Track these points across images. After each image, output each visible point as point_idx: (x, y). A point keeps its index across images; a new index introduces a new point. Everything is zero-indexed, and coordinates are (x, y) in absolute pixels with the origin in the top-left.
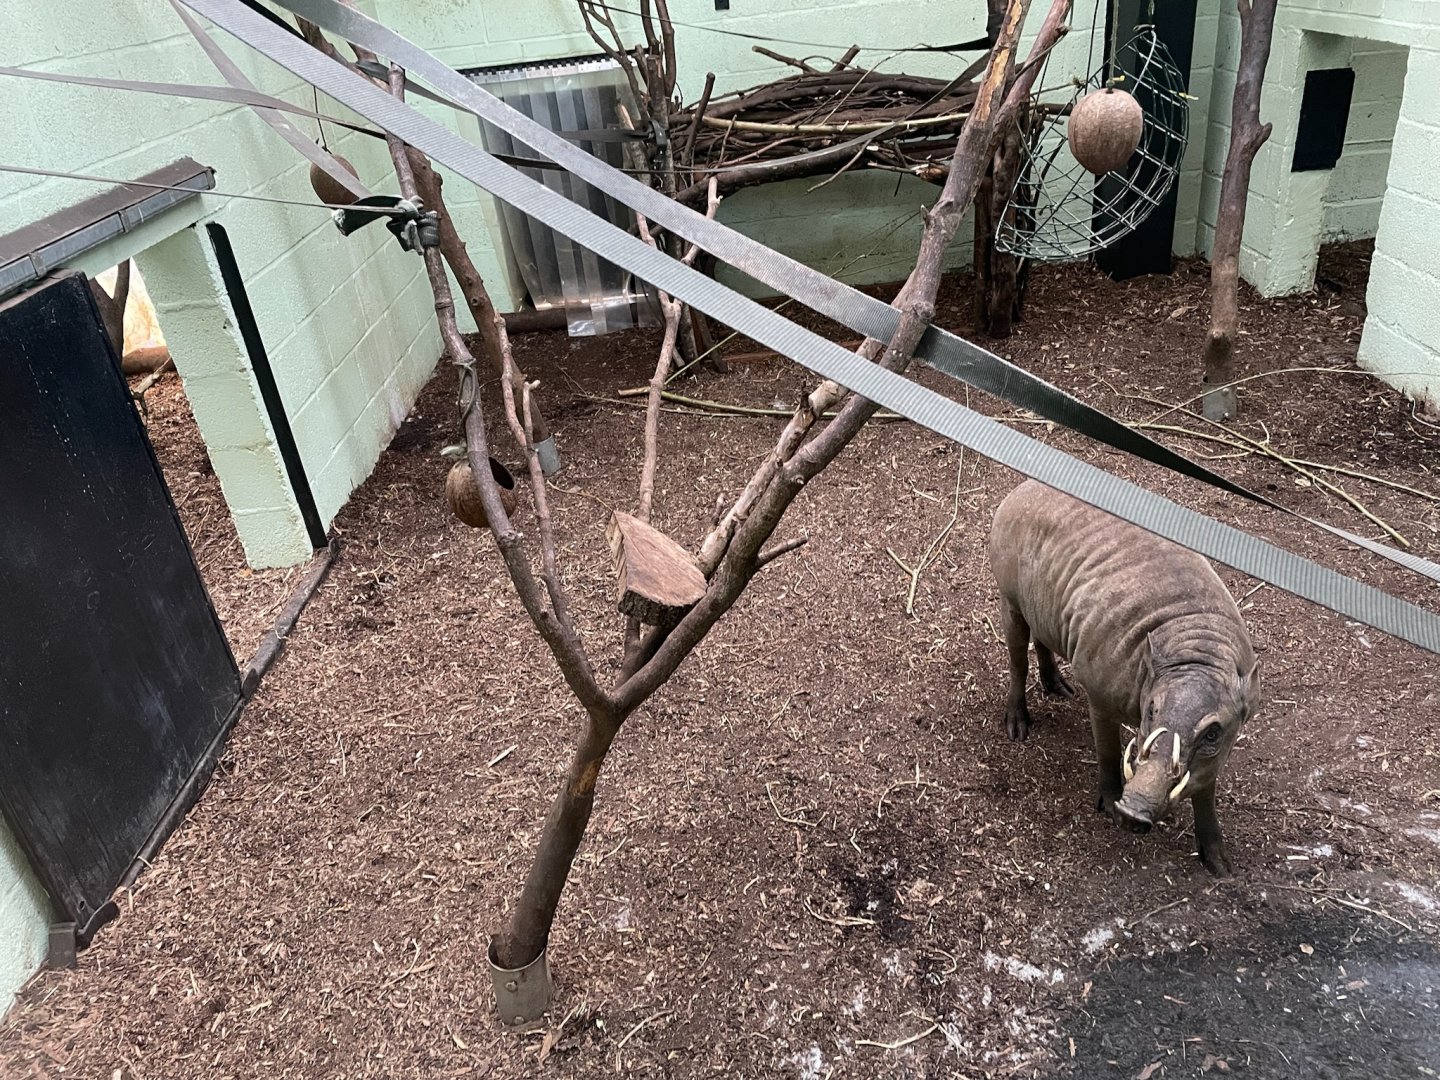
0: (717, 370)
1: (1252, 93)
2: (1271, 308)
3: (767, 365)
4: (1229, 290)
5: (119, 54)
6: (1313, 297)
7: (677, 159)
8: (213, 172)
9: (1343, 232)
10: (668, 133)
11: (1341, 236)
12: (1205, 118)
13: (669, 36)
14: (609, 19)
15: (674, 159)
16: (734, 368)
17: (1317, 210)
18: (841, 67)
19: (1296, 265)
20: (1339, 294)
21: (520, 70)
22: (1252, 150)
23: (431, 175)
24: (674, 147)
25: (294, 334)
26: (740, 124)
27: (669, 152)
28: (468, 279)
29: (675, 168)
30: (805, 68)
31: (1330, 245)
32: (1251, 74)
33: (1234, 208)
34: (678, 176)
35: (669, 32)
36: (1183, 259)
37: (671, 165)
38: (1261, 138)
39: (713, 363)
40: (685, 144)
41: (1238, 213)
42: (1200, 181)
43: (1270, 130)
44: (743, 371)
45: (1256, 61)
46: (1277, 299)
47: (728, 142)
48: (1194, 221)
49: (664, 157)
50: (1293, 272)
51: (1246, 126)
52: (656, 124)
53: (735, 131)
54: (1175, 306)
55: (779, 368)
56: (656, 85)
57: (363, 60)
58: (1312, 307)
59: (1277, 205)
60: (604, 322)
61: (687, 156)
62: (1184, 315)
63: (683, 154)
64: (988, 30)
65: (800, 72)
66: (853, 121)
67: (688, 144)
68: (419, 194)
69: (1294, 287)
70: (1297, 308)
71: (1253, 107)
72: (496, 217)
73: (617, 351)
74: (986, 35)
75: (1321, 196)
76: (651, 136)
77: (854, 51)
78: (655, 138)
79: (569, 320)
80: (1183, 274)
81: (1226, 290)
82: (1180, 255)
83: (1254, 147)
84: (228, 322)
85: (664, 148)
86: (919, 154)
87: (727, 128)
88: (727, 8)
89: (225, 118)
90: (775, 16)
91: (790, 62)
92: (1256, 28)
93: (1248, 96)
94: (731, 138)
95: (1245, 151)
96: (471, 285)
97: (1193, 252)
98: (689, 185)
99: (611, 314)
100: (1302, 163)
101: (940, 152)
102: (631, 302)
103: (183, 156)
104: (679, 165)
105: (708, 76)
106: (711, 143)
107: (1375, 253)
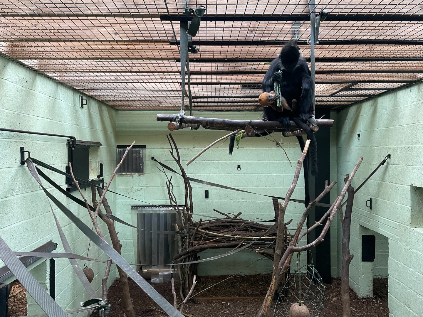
0: (194, 303)
1: (347, 246)
2: (361, 302)
3: (210, 302)
4: (347, 304)
5: (41, 216)
6: (373, 299)
7: (190, 239)
8: (57, 245)
9: (380, 275)
10: (188, 232)
11: (379, 277)
12: (336, 239)
13: (192, 205)
14: (176, 202)
15: (189, 239)
16: (200, 302)
17: (371, 273)
18: (236, 217)
19: (367, 288)
20: (381, 299)
21: (151, 207)
22: (349, 262)
23: (119, 245)
24: (189, 236)
25: (66, 288)
26: (208, 232)
27: (188, 237)
28: (123, 275)
29: (189, 241)
30: (227, 216)
31: (377, 279)
32: (346, 241)
33: (346, 278)
34: (189, 244)
35: (192, 204)
36: (334, 279)
37: (188, 241)
38: (351, 259)
39: (194, 300)
40: (192, 235)
41: (347, 280)
42: (336, 256)
43: (353, 257)
44: (202, 304)
45: (347, 237)
46: (363, 298)
47: (204, 236)
48: (336, 267)
49: (186, 239)
50: (367, 290)
51: (346, 255)
52: (185, 230)
53: (207, 234)
54: (333, 297)
55: (214, 304)
56: (186, 220)
57: (108, 214)
58: (373, 303)
59: (359, 270)
60: (163, 278)
61: (193, 239)
62: (336, 300)
63: (191, 238)
64: (275, 217)
65: (226, 217)
66: (239, 235)
67: (193, 235)
68: (107, 298)
69: (368, 295)
70: (369, 302)
71: (348, 250)
72: (137, 244)
73: (165, 290)
74: (274, 219)
75: (371, 269)
76: (183, 233)
77: (240, 213)
78: (184, 233)
79: (152, 277)
80: (335, 284)
81: (346, 303)
82: (333, 277)
83: (349, 261)
84: (47, 289)
85: (186, 236)
86: (257, 246)
87: (204, 233)
88: (208, 198)
89: (65, 227)
90: (220, 201)
91: (223, 214)
92: (346, 228)
93: (346, 246)
94: (205, 236)
95: (347, 262)
96: (123, 277)
97: (337, 277)
98: (192, 247)
99: (165, 276)
100: (364, 259)
101: (263, 246)
102: (172, 272)
103: (50, 240)
104: (190, 241)
105: (200, 219)
106: (199, 236)
107: (389, 294)
